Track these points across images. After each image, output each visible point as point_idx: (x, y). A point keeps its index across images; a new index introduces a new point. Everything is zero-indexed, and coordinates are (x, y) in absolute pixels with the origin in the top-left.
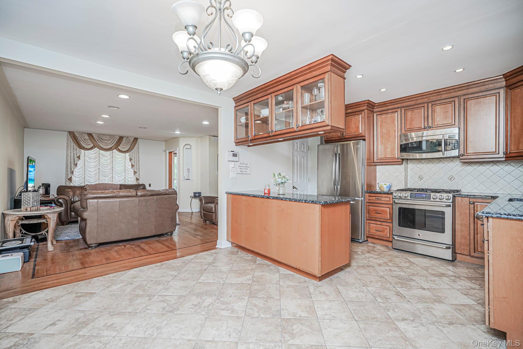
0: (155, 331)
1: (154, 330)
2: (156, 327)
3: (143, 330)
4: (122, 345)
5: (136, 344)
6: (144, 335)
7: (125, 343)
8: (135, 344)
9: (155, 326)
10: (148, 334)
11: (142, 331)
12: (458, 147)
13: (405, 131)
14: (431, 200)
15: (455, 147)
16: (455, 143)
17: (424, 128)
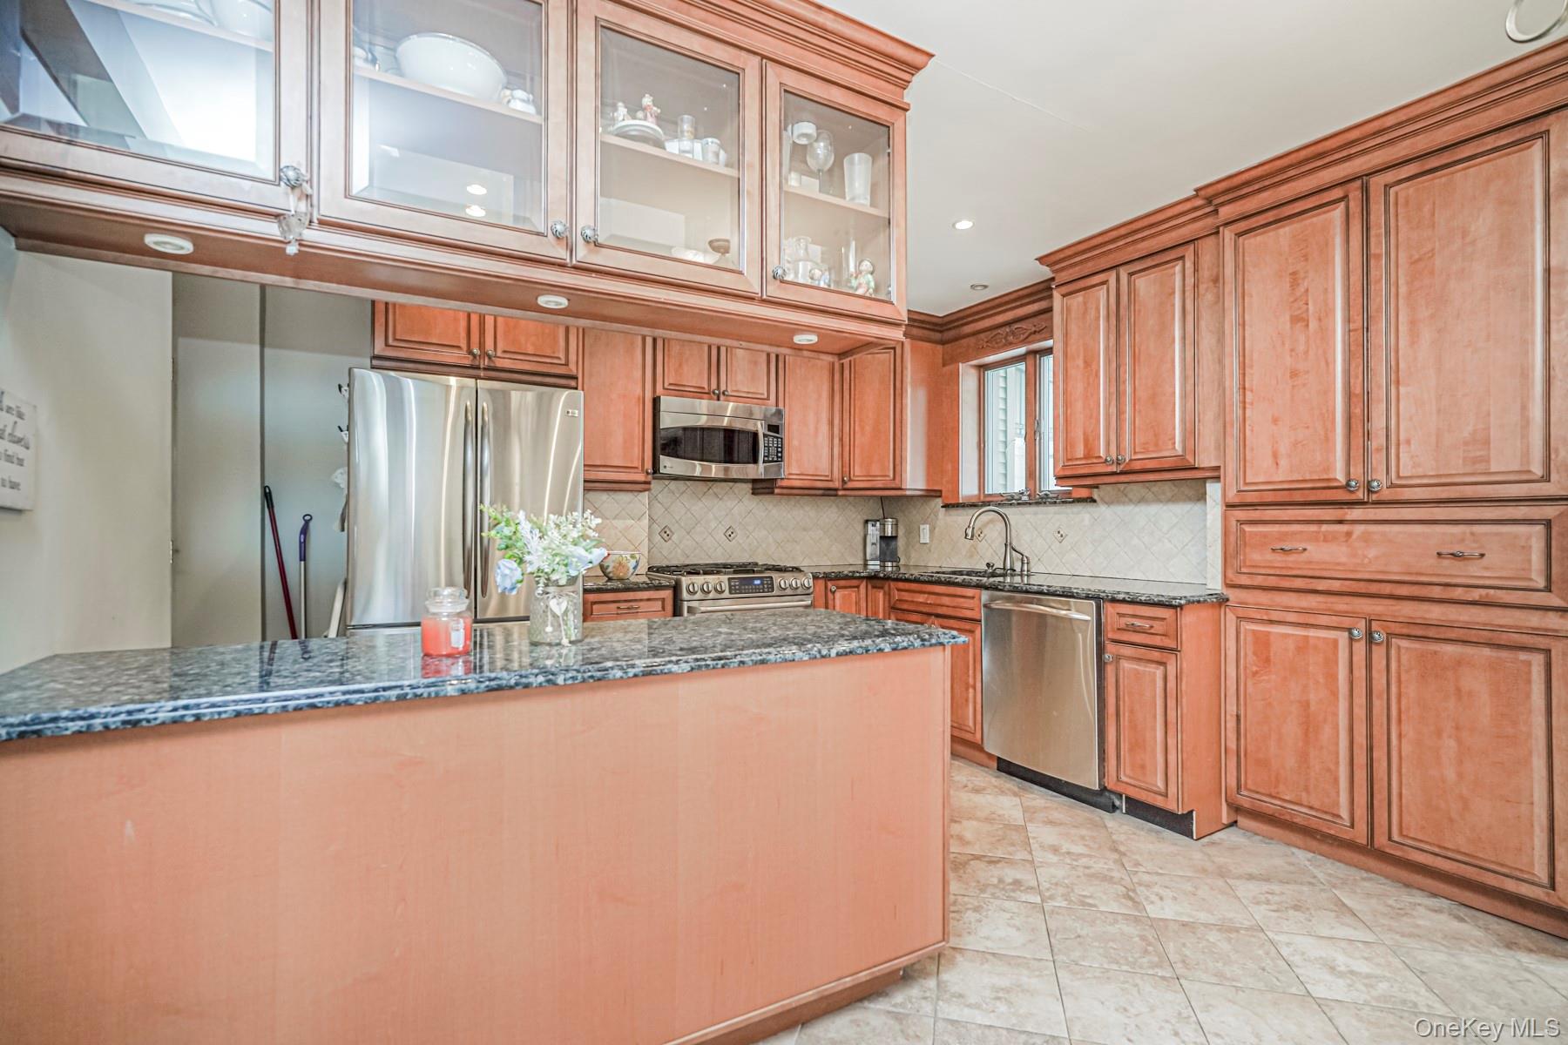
12: (781, 457)
13: (664, 388)
14: (774, 593)
15: (778, 457)
16: (777, 447)
17: (714, 393)
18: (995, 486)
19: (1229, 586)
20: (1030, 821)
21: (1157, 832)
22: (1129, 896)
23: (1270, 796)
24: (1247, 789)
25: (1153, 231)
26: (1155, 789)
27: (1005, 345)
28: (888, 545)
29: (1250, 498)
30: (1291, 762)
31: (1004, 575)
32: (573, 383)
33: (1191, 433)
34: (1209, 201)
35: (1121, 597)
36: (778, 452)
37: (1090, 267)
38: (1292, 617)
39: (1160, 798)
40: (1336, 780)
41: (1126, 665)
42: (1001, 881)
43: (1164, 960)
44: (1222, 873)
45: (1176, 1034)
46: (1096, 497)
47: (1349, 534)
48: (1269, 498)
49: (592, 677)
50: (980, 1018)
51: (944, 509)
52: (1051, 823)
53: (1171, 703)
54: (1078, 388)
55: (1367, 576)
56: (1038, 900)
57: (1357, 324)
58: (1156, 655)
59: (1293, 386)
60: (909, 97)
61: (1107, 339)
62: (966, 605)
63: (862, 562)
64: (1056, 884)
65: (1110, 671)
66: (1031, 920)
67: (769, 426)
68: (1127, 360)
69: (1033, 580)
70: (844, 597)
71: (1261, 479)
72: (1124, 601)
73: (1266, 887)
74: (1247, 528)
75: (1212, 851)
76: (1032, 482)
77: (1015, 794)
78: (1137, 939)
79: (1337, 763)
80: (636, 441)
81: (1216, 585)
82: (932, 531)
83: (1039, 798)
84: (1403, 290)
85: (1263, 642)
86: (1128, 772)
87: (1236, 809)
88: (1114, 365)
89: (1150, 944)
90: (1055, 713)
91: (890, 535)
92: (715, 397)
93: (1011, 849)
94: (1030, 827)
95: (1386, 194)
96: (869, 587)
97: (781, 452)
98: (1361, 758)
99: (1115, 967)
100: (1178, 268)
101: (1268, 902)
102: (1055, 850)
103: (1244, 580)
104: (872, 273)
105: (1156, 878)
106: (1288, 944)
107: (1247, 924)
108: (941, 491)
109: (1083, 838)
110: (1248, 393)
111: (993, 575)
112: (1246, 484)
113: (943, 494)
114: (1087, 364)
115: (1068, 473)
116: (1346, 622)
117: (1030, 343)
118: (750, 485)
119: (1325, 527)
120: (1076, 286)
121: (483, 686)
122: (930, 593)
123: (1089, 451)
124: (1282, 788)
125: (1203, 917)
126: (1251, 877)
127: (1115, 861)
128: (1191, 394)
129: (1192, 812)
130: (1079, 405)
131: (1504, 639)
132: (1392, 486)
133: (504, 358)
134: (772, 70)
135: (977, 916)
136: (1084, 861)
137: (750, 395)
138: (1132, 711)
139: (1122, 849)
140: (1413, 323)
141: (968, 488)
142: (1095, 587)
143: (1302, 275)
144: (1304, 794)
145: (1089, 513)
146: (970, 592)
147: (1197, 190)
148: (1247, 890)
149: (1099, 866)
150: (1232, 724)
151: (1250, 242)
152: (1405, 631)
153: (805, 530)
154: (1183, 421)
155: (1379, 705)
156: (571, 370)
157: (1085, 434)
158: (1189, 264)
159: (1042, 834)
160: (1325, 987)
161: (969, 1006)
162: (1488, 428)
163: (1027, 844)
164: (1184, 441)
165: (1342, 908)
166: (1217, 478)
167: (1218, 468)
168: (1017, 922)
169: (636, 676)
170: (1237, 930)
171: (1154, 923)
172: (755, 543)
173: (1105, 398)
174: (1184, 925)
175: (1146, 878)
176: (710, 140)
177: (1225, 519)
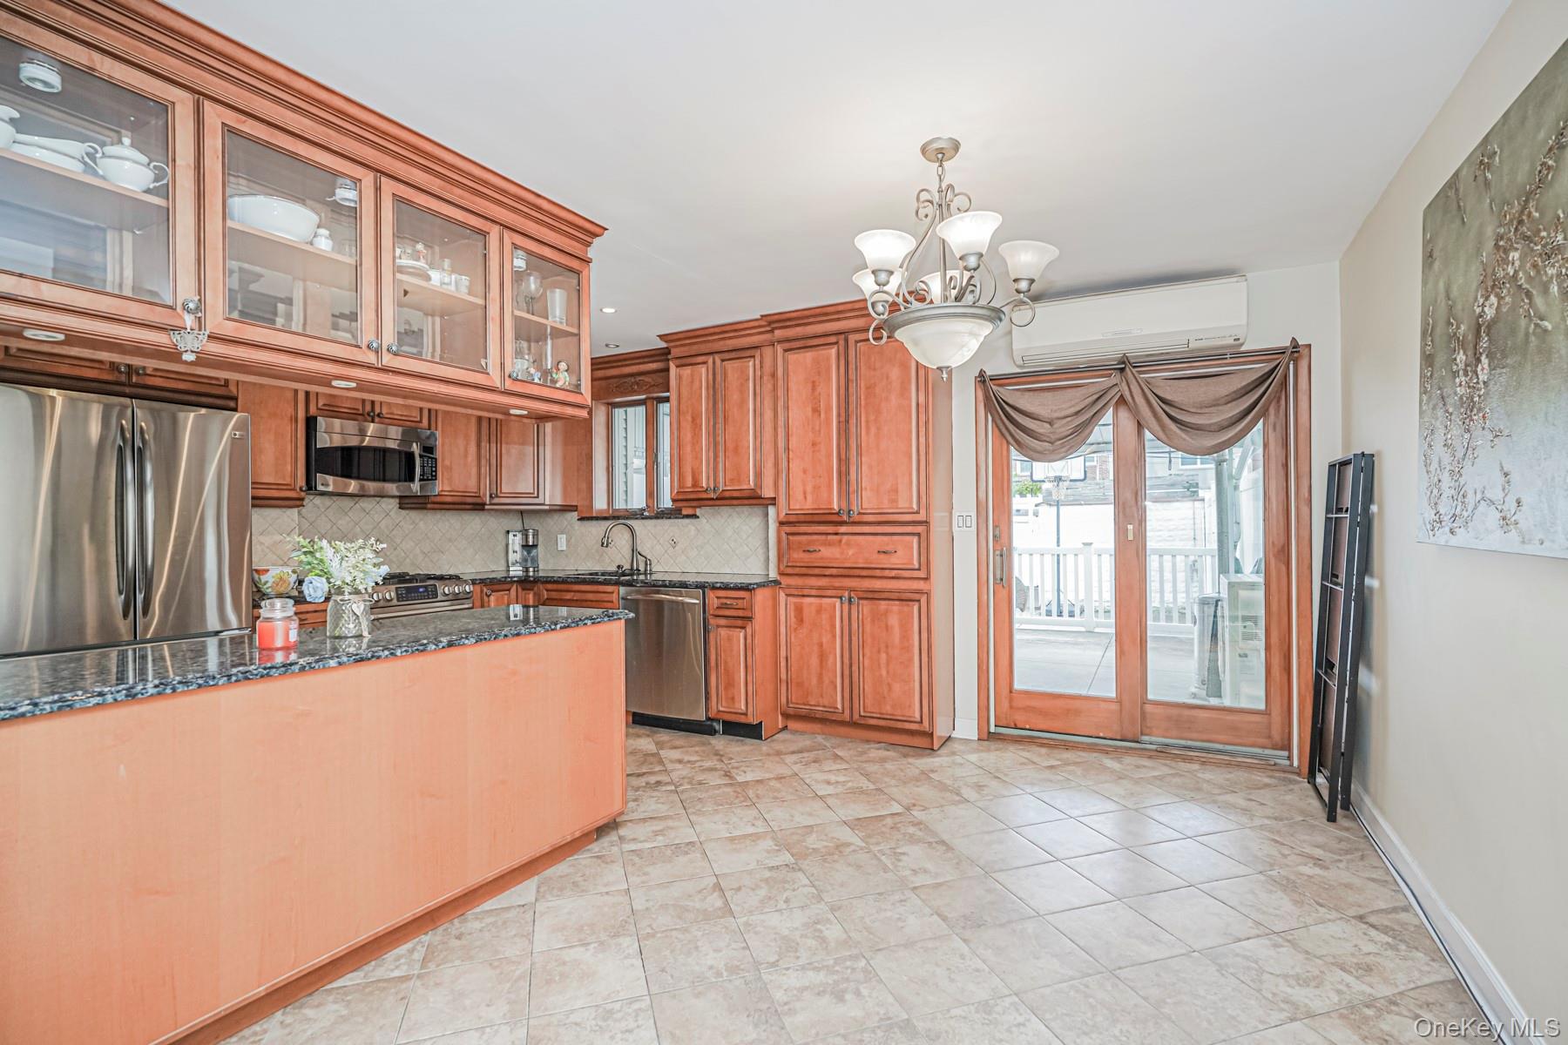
0: (998, 1009)
1: (999, 1014)
2: (986, 1017)
3: (1022, 1033)
4: (1094, 1036)
5: (1065, 1011)
6: (1029, 1020)
7: (1085, 1033)
8: (1066, 1015)
9: (987, 1021)
10: (1021, 1014)
11: (1026, 1034)
12: (436, 476)
13: (318, 409)
14: (439, 599)
15: (432, 476)
16: (432, 467)
17: (368, 415)
18: (620, 504)
19: (781, 574)
20: (662, 749)
21: (742, 741)
22: (727, 774)
23: (805, 705)
24: (792, 703)
25: (736, 334)
26: (740, 711)
27: (630, 392)
28: (529, 553)
29: (792, 519)
30: (814, 681)
31: (632, 575)
32: (232, 404)
33: (759, 475)
34: (770, 323)
35: (718, 585)
36: (432, 471)
37: (694, 349)
38: (814, 592)
39: (743, 716)
40: (836, 687)
41: (723, 632)
42: (647, 783)
43: (747, 798)
44: (779, 753)
45: (753, 825)
46: (698, 514)
47: (840, 541)
48: (802, 518)
49: (417, 650)
50: (648, 845)
51: (579, 522)
52: (675, 748)
53: (749, 653)
54: (687, 436)
55: (849, 565)
56: (673, 788)
57: (843, 419)
58: (739, 623)
59: (813, 452)
60: (591, 253)
61: (707, 403)
62: (606, 599)
63: (504, 569)
64: (683, 778)
65: (712, 636)
66: (670, 798)
67: (424, 447)
68: (721, 420)
69: (654, 577)
70: (497, 600)
71: (798, 507)
72: (720, 588)
73: (800, 755)
74: (791, 538)
75: (773, 745)
76: (651, 501)
77: (648, 736)
78: (732, 793)
79: (836, 677)
80: (289, 459)
81: (773, 575)
82: (568, 541)
83: (665, 735)
84: (863, 403)
85: (799, 610)
86: (724, 704)
87: (786, 716)
88: (712, 423)
89: (739, 793)
90: (675, 672)
91: (531, 544)
92: (370, 419)
93: (650, 766)
94: (661, 752)
95: (856, 346)
96: (520, 590)
97: (436, 471)
98: (847, 672)
99: (721, 807)
100: (751, 363)
101: (801, 762)
102: (680, 761)
103: (789, 571)
104: (566, 371)
105: (741, 764)
106: (809, 778)
107: (790, 773)
108: (577, 506)
109: (697, 752)
110: (790, 452)
111: (624, 574)
112: (790, 510)
113: (579, 508)
114: (694, 419)
115: (680, 497)
116: (839, 593)
117: (650, 393)
118: (397, 500)
119: (830, 537)
120: (685, 361)
121: (352, 659)
122: (575, 591)
123: (696, 482)
124: (810, 698)
125: (767, 776)
126: (793, 753)
127: (718, 760)
128: (759, 448)
129: (761, 722)
130: (688, 449)
131: (904, 596)
132: (859, 513)
133: (155, 376)
134: (507, 234)
135: (636, 803)
136: (698, 764)
137: (404, 418)
138: (726, 663)
139: (721, 753)
140: (867, 422)
141: (600, 504)
142: (701, 579)
143: (817, 384)
144: (820, 699)
145: (694, 526)
146: (609, 588)
147: (762, 316)
148: (790, 759)
149: (708, 764)
150: (783, 664)
151: (792, 357)
152: (865, 596)
153: (450, 540)
154: (755, 466)
155: (854, 639)
156: (230, 391)
157: (692, 469)
158: (758, 362)
159: (668, 754)
160: (824, 790)
161: (641, 842)
162: (897, 484)
163: (661, 762)
164: (755, 480)
165: (837, 757)
166: (774, 504)
167: (775, 498)
168: (662, 800)
169: (443, 647)
170: (784, 778)
171: (740, 784)
172: (403, 554)
173: (706, 445)
174: (758, 781)
175: (736, 765)
176: (464, 277)
177: (779, 532)
